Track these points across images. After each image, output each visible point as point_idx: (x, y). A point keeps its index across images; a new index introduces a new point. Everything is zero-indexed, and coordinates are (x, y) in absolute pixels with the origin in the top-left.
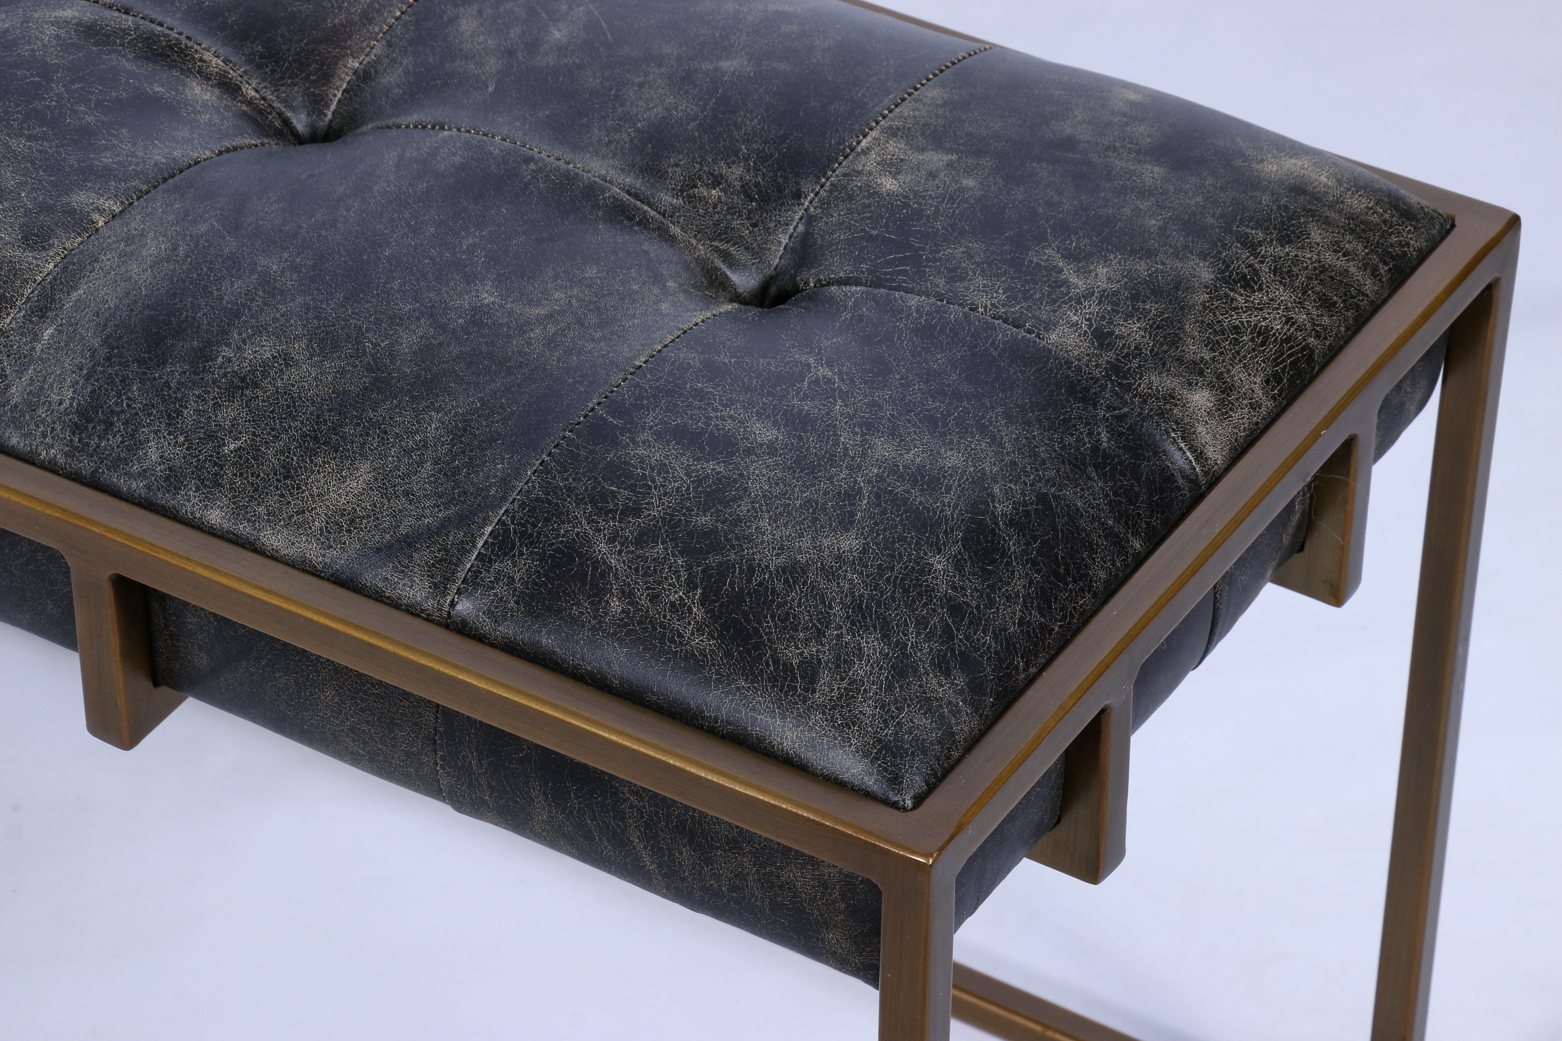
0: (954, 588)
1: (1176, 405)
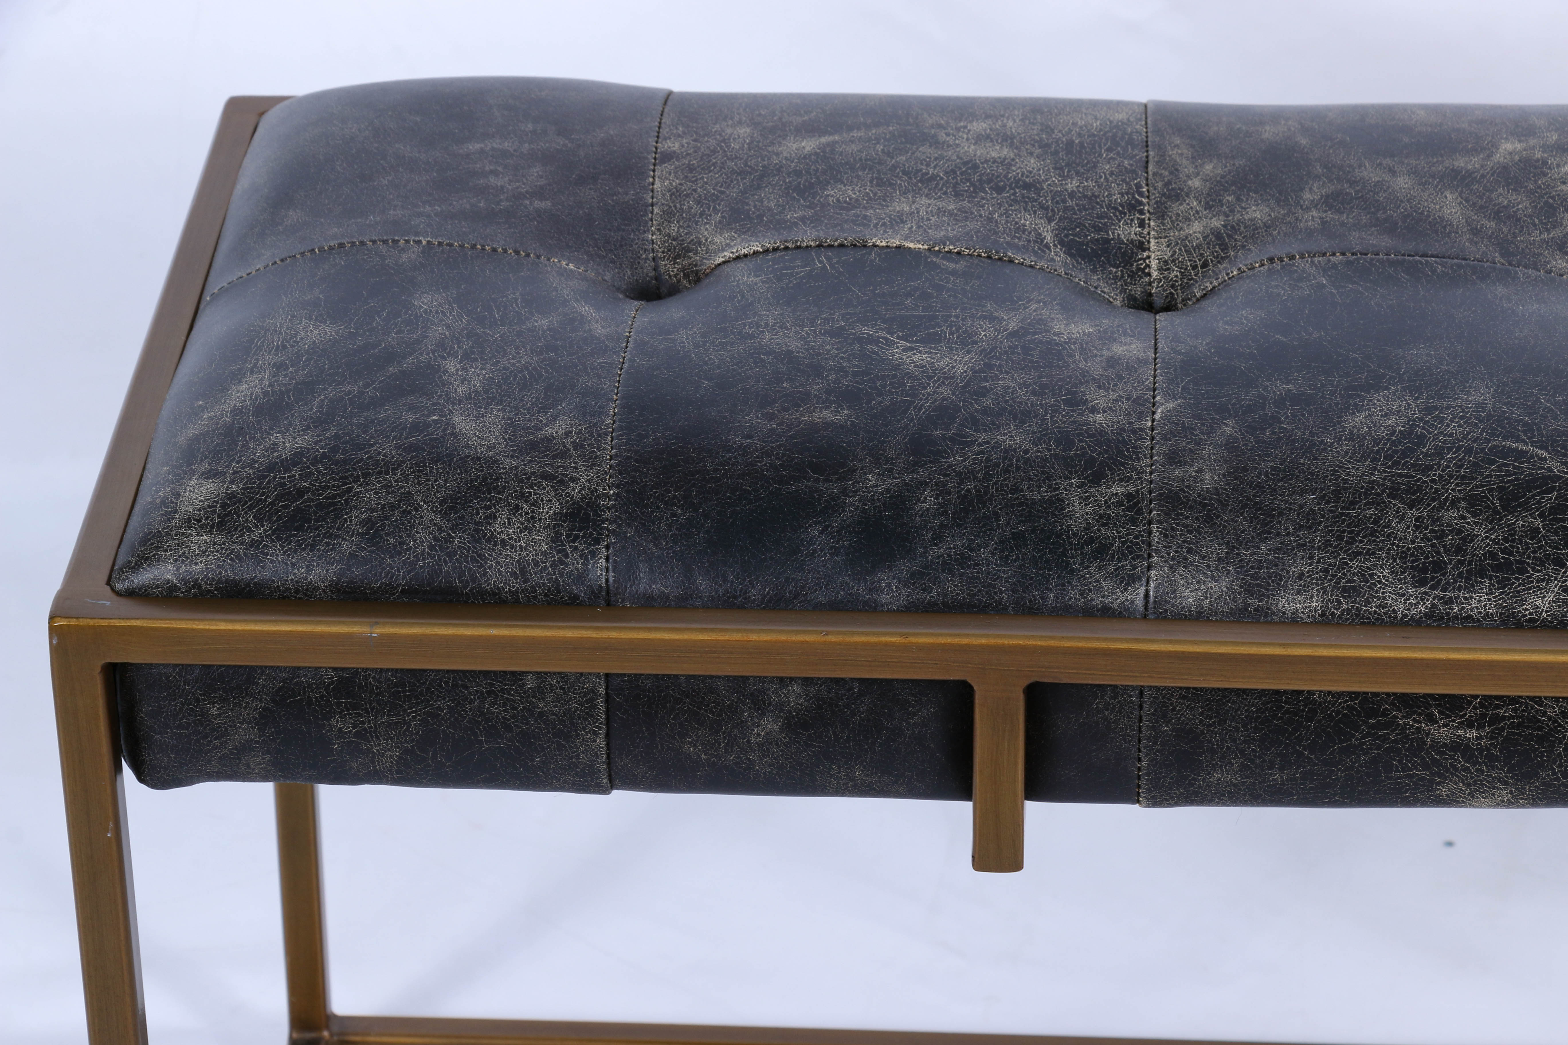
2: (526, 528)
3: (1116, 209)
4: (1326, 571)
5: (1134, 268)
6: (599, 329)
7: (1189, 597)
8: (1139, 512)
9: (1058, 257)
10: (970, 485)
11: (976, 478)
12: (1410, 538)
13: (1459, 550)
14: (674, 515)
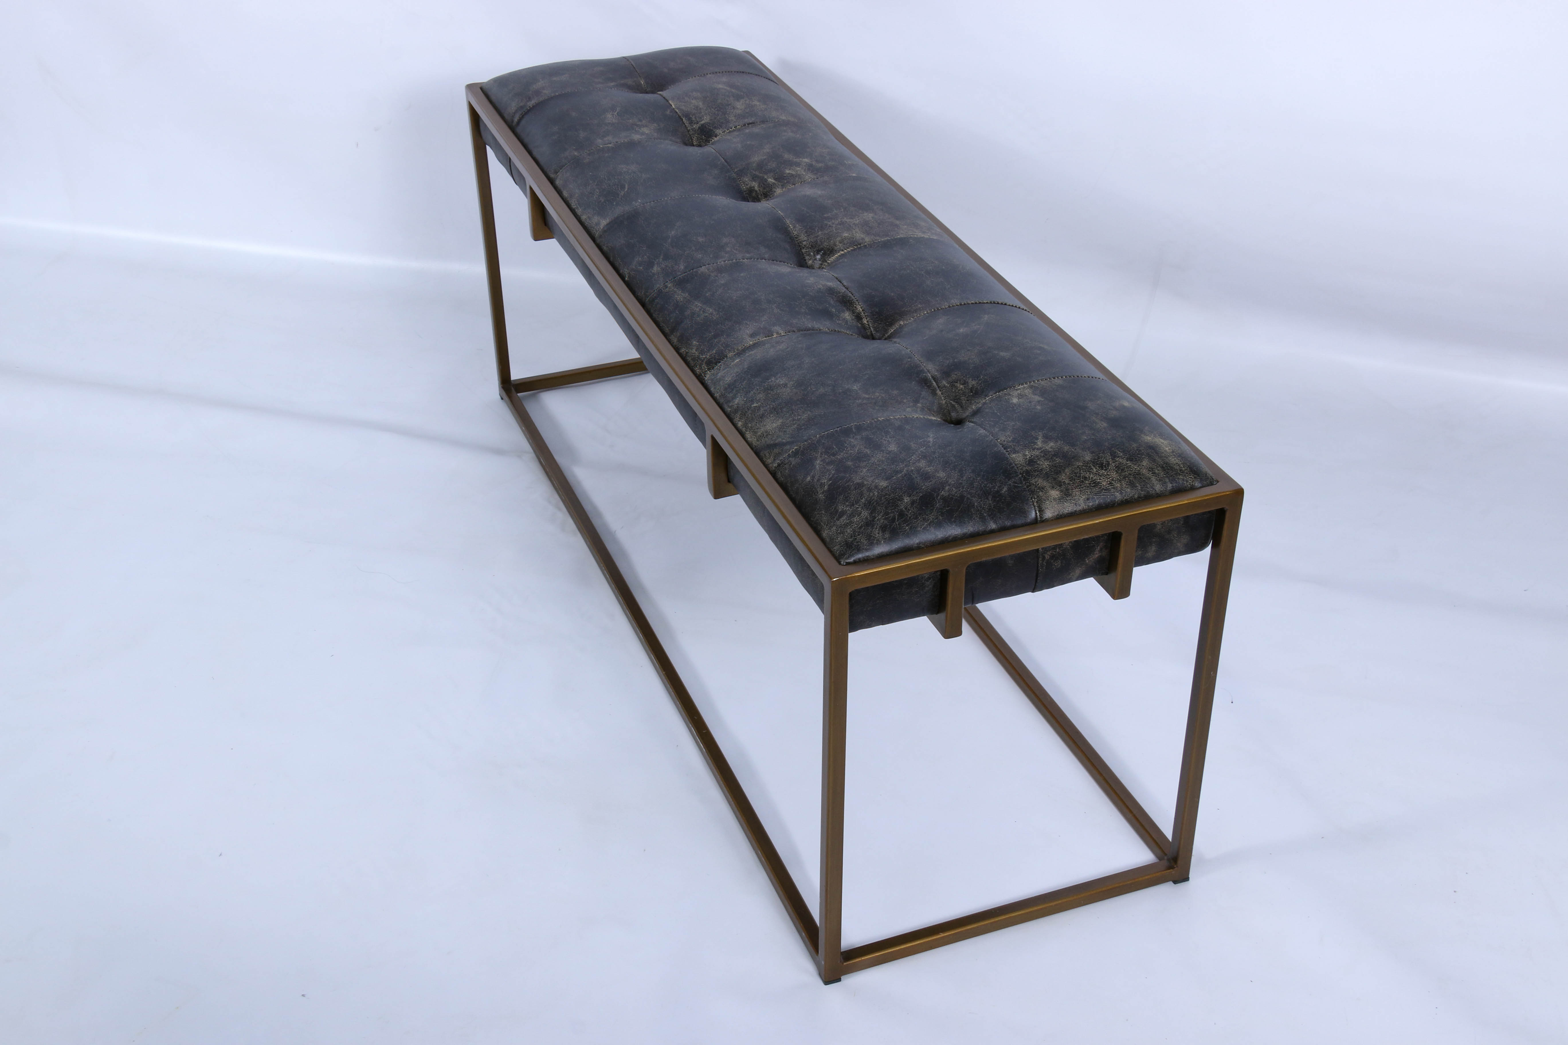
0: (906, 509)
1: (1042, 491)
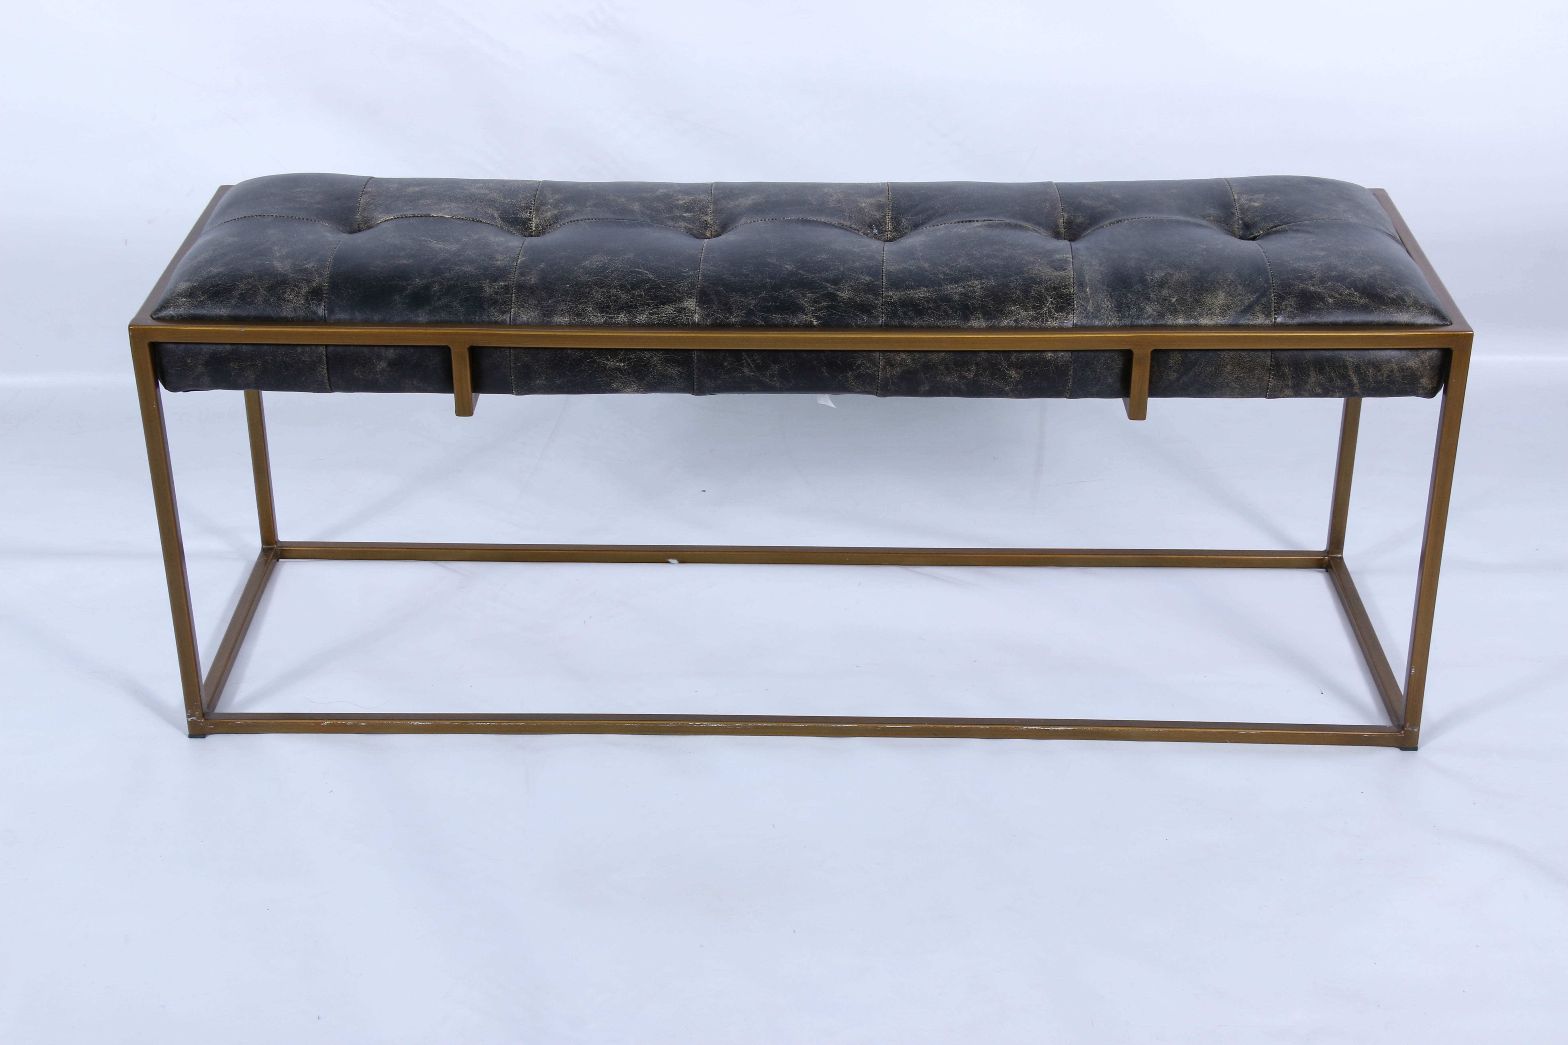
2: (296, 296)
3: (522, 208)
4: (570, 308)
5: (526, 227)
6: (330, 239)
7: (524, 318)
8: (509, 290)
9: (499, 222)
10: (451, 282)
11: (453, 280)
12: (599, 298)
13: (616, 301)
14: (348, 292)
